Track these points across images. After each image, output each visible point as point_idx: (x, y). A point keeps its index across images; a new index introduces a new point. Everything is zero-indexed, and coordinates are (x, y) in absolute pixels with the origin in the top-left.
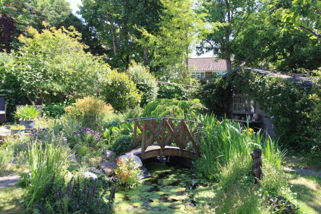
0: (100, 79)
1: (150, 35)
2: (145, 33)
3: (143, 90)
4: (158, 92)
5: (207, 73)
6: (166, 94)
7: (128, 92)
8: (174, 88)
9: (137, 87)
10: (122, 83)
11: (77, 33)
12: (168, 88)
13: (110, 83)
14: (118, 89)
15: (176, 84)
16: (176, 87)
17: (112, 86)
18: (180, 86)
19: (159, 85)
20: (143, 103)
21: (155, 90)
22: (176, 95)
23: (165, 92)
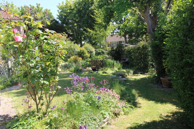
0: (76, 50)
1: (91, 31)
2: (89, 30)
3: (90, 53)
4: (95, 53)
5: (119, 42)
6: (98, 54)
7: (85, 54)
8: (101, 51)
9: (88, 52)
10: (83, 51)
11: (66, 35)
12: (99, 51)
13: (79, 51)
14: (82, 53)
15: (102, 50)
16: (102, 51)
17: (80, 52)
18: (103, 50)
19: (95, 51)
20: (90, 57)
21: (94, 52)
22: (102, 54)
23: (98, 53)
